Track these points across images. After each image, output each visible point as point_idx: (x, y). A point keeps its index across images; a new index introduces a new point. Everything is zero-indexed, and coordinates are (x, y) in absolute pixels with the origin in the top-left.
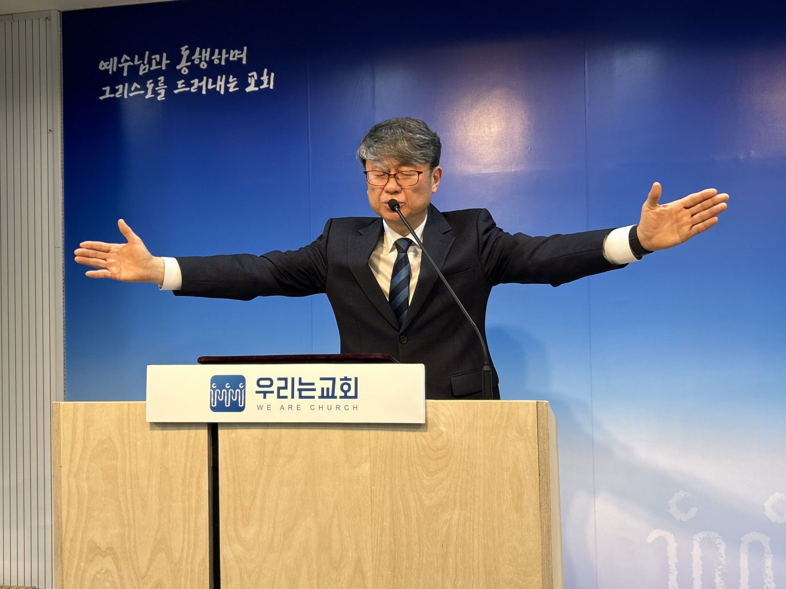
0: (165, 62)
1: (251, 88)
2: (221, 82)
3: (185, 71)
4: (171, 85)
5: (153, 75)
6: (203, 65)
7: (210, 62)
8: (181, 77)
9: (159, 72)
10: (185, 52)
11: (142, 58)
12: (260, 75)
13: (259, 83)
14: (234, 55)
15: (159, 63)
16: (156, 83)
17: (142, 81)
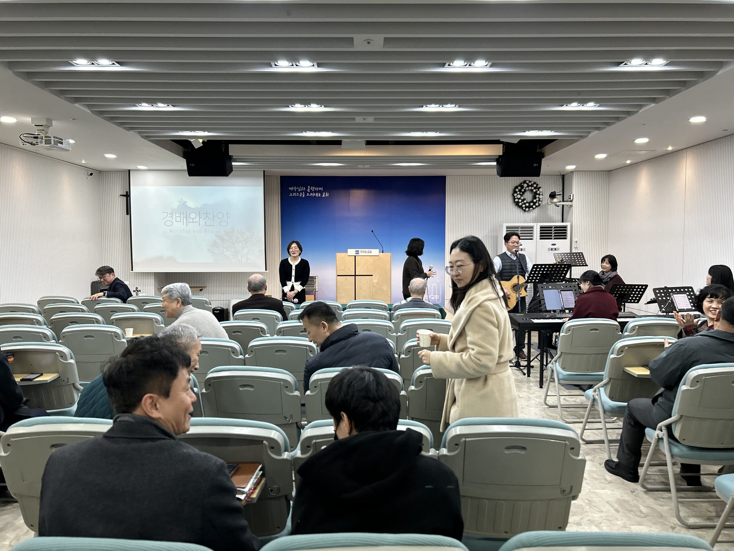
0: (304, 189)
1: (324, 196)
2: (317, 194)
3: (309, 191)
4: (306, 194)
5: (302, 192)
6: (313, 190)
7: (315, 190)
8: (308, 192)
9: (303, 191)
10: (309, 187)
11: (299, 188)
12: (326, 193)
13: (325, 195)
14: (320, 189)
15: (303, 189)
16: (302, 193)
17: (299, 193)
